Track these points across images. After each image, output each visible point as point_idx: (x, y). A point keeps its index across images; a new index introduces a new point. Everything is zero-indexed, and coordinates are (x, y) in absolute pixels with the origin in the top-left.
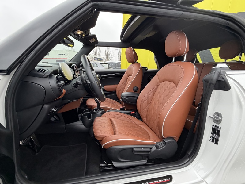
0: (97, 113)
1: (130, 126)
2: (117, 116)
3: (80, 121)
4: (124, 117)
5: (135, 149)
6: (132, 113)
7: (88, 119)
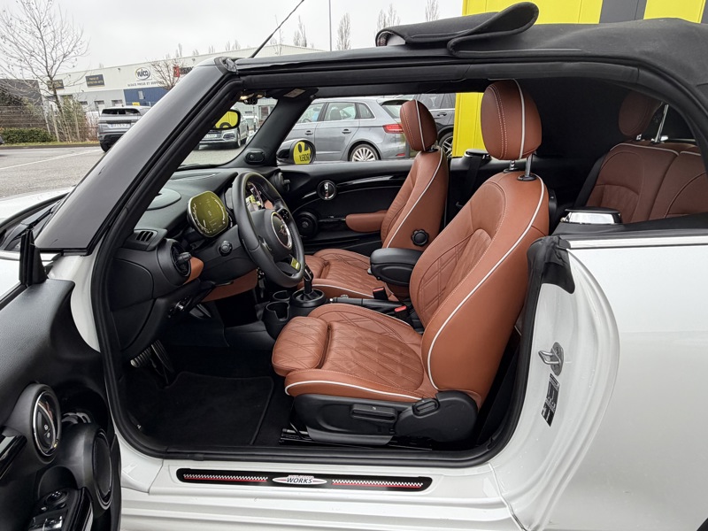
0: (305, 305)
1: (376, 348)
2: (351, 316)
3: (261, 322)
4: (372, 321)
5: (356, 408)
6: (397, 310)
7: (280, 317)
